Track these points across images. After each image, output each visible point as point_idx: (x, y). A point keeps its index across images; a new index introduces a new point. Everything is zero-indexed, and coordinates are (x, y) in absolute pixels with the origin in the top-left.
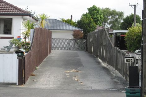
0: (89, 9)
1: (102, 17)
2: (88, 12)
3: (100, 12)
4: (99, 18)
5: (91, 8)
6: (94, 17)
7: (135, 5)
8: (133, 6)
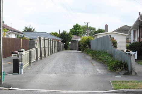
0: (74, 26)
1: (82, 31)
2: (73, 28)
3: (81, 28)
4: (80, 32)
5: (75, 25)
6: (76, 31)
7: (88, 23)
8: (87, 24)
